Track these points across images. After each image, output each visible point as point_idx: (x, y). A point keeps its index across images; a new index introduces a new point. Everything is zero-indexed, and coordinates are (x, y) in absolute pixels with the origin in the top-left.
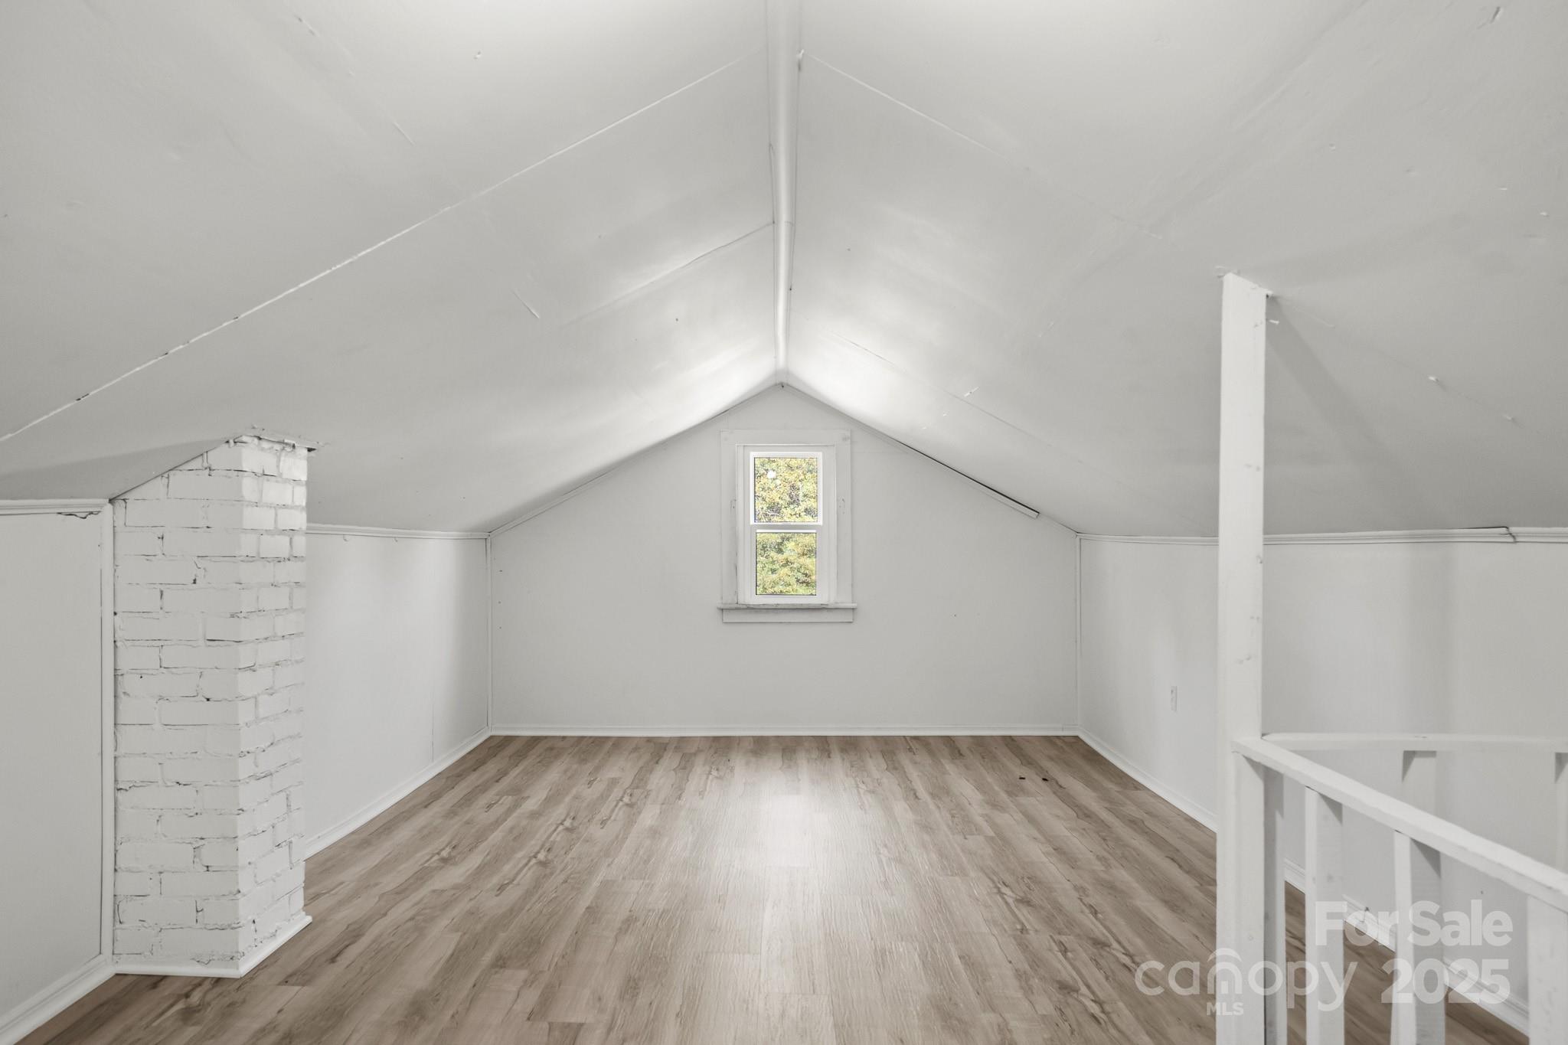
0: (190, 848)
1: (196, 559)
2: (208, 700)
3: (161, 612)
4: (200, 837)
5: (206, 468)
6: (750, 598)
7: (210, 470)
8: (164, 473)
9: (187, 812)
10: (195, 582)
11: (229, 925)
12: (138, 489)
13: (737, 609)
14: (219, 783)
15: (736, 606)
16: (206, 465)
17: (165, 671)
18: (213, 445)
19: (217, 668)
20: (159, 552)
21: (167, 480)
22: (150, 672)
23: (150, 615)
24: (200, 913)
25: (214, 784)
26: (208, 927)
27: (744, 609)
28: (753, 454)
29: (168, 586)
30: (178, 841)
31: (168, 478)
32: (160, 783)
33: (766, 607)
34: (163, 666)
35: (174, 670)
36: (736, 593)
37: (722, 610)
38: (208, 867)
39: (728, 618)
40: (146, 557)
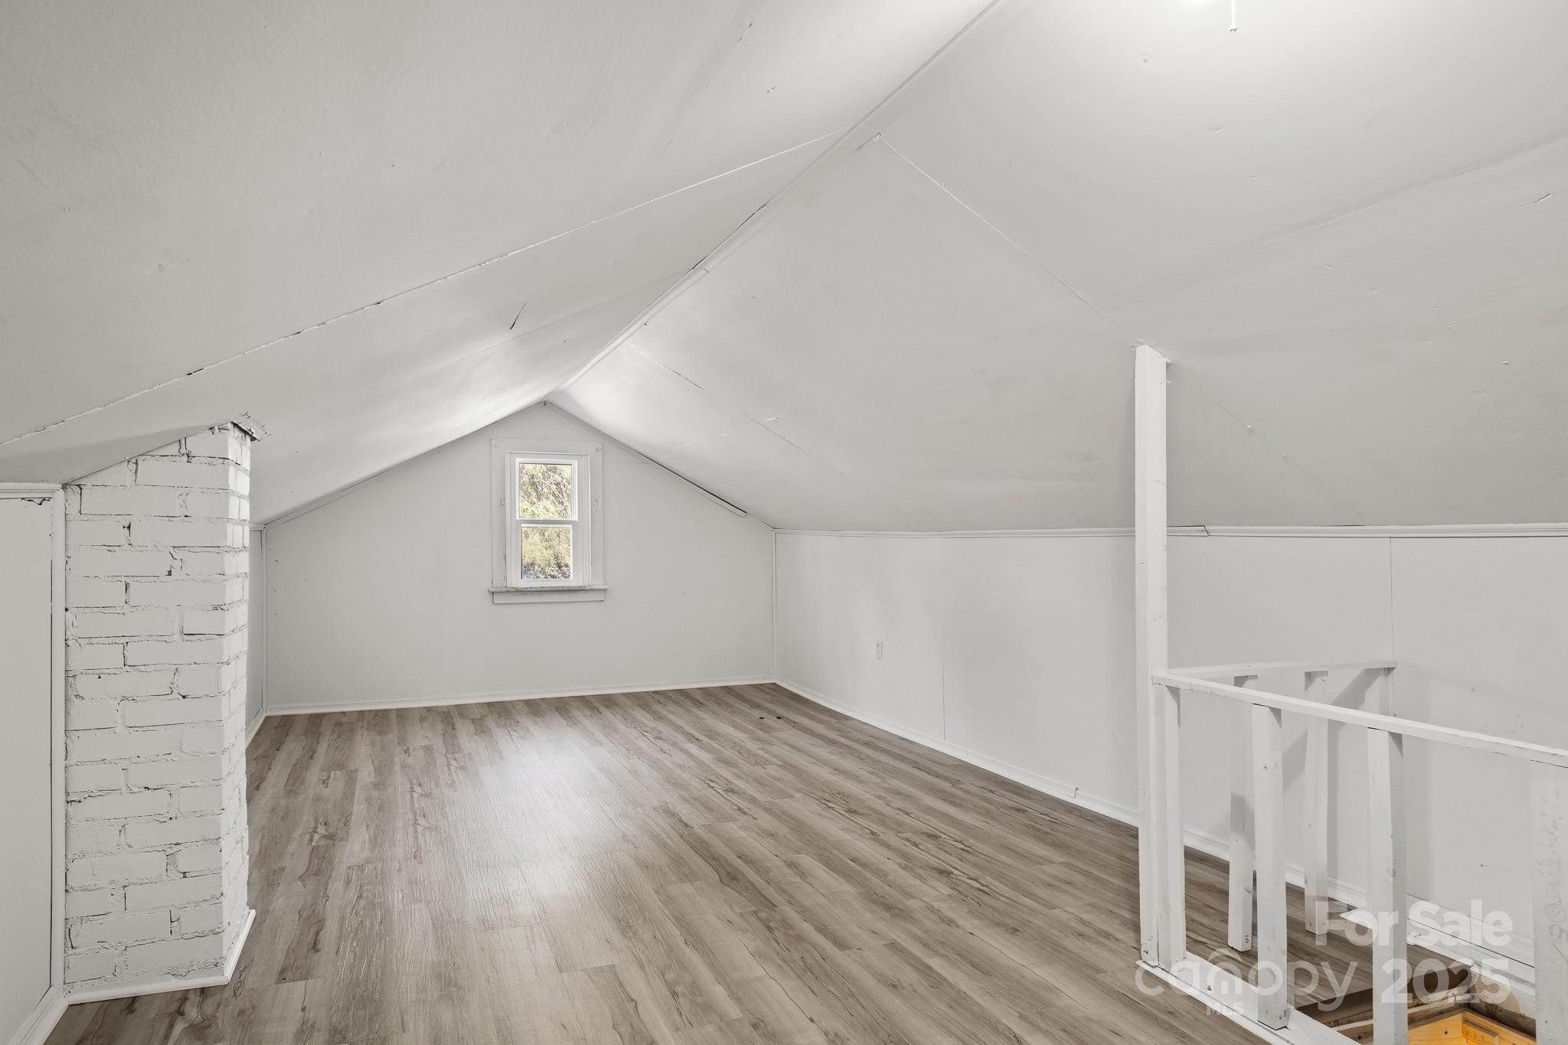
0: (163, 855)
1: (172, 550)
2: (184, 697)
3: (126, 606)
4: (175, 843)
5: (183, 455)
6: (517, 581)
7: (188, 457)
8: (132, 458)
9: (159, 818)
10: (170, 573)
11: (211, 931)
12: (99, 474)
13: (507, 592)
14: (198, 784)
15: (506, 589)
16: (183, 451)
17: (129, 669)
18: (195, 431)
19: (195, 663)
20: (124, 542)
21: (134, 465)
22: (110, 671)
23: (113, 610)
24: (176, 923)
25: (192, 785)
26: (185, 936)
27: (514, 592)
28: (518, 460)
29: (136, 579)
30: (148, 849)
31: (136, 463)
32: (124, 789)
33: (533, 590)
34: (128, 663)
35: (142, 668)
36: (505, 578)
37: (493, 593)
38: (184, 873)
39: (498, 599)
40: (108, 548)
